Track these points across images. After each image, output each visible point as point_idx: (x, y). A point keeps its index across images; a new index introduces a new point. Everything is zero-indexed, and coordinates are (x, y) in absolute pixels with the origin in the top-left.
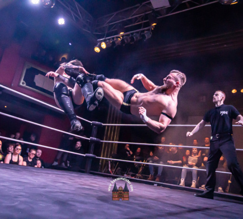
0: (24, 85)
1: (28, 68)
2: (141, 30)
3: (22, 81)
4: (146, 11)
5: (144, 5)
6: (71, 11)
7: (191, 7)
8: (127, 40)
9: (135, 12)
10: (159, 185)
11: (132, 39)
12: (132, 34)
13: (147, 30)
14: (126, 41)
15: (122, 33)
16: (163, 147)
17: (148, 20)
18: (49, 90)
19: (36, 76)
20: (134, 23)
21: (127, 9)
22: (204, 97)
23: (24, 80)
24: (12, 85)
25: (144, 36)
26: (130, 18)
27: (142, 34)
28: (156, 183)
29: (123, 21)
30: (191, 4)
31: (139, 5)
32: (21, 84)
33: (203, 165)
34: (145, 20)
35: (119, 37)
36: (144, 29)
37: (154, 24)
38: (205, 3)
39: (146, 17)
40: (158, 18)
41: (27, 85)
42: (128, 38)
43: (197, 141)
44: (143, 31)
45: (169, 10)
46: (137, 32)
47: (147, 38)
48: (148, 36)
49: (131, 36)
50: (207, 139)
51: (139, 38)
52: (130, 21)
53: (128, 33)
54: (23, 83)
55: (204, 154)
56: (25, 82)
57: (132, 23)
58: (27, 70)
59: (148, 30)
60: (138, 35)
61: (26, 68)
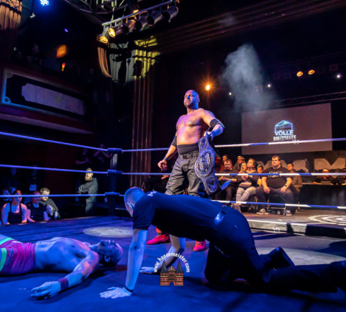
0: (9, 103)
1: (9, 77)
2: (162, 4)
3: (4, 97)
12: (150, 12)
13: (170, 4)
15: (135, 11)
18: (46, 104)
19: (23, 87)
23: (7, 95)
35: (133, 18)
36: (166, 3)
41: (12, 102)
42: (145, 18)
44: (166, 6)
46: (157, 9)
49: (148, 15)
53: (145, 10)
54: (6, 100)
56: (8, 98)
58: (8, 79)
59: (172, 4)
60: (159, 13)
61: (6, 77)
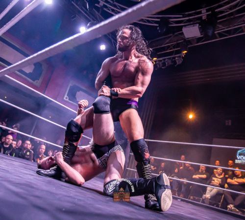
0: (67, 100)
2: (173, 56)
3: (66, 96)
4: (178, 40)
5: (176, 35)
6: (112, 39)
7: (220, 38)
8: (160, 65)
9: (168, 41)
10: (182, 200)
11: (164, 64)
12: (164, 60)
13: (177, 57)
14: (158, 66)
15: (155, 59)
16: (189, 164)
17: (179, 48)
19: (78, 92)
20: (167, 50)
21: (161, 38)
22: (230, 121)
24: (58, 99)
25: (175, 62)
26: (163, 46)
27: (173, 60)
28: (179, 199)
29: (157, 49)
30: (221, 35)
31: (172, 35)
32: (65, 99)
33: (226, 185)
34: (176, 48)
36: (175, 56)
37: (185, 52)
38: (234, 34)
39: (178, 45)
40: (189, 46)
41: (69, 100)
42: (161, 63)
43: (220, 163)
44: (174, 58)
45: (199, 40)
46: (168, 59)
47: (178, 64)
48: (179, 61)
49: (163, 62)
50: (230, 162)
51: (170, 64)
52: (164, 49)
53: (161, 59)
54: (66, 98)
55: (227, 176)
56: (68, 97)
57: (165, 51)
58: (71, 86)
59: (180, 57)
60: (170, 61)
61: (70, 85)
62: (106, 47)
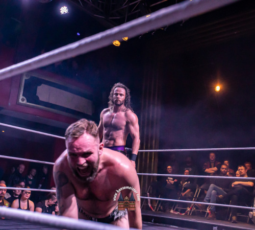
0: (25, 102)
1: (27, 78)
3: (21, 97)
15: (148, 16)
19: (38, 87)
23: (23, 95)
24: (9, 104)
32: (20, 101)
41: (28, 101)
54: (23, 100)
56: (24, 98)
58: (26, 80)
61: (24, 78)
62: (68, 8)
